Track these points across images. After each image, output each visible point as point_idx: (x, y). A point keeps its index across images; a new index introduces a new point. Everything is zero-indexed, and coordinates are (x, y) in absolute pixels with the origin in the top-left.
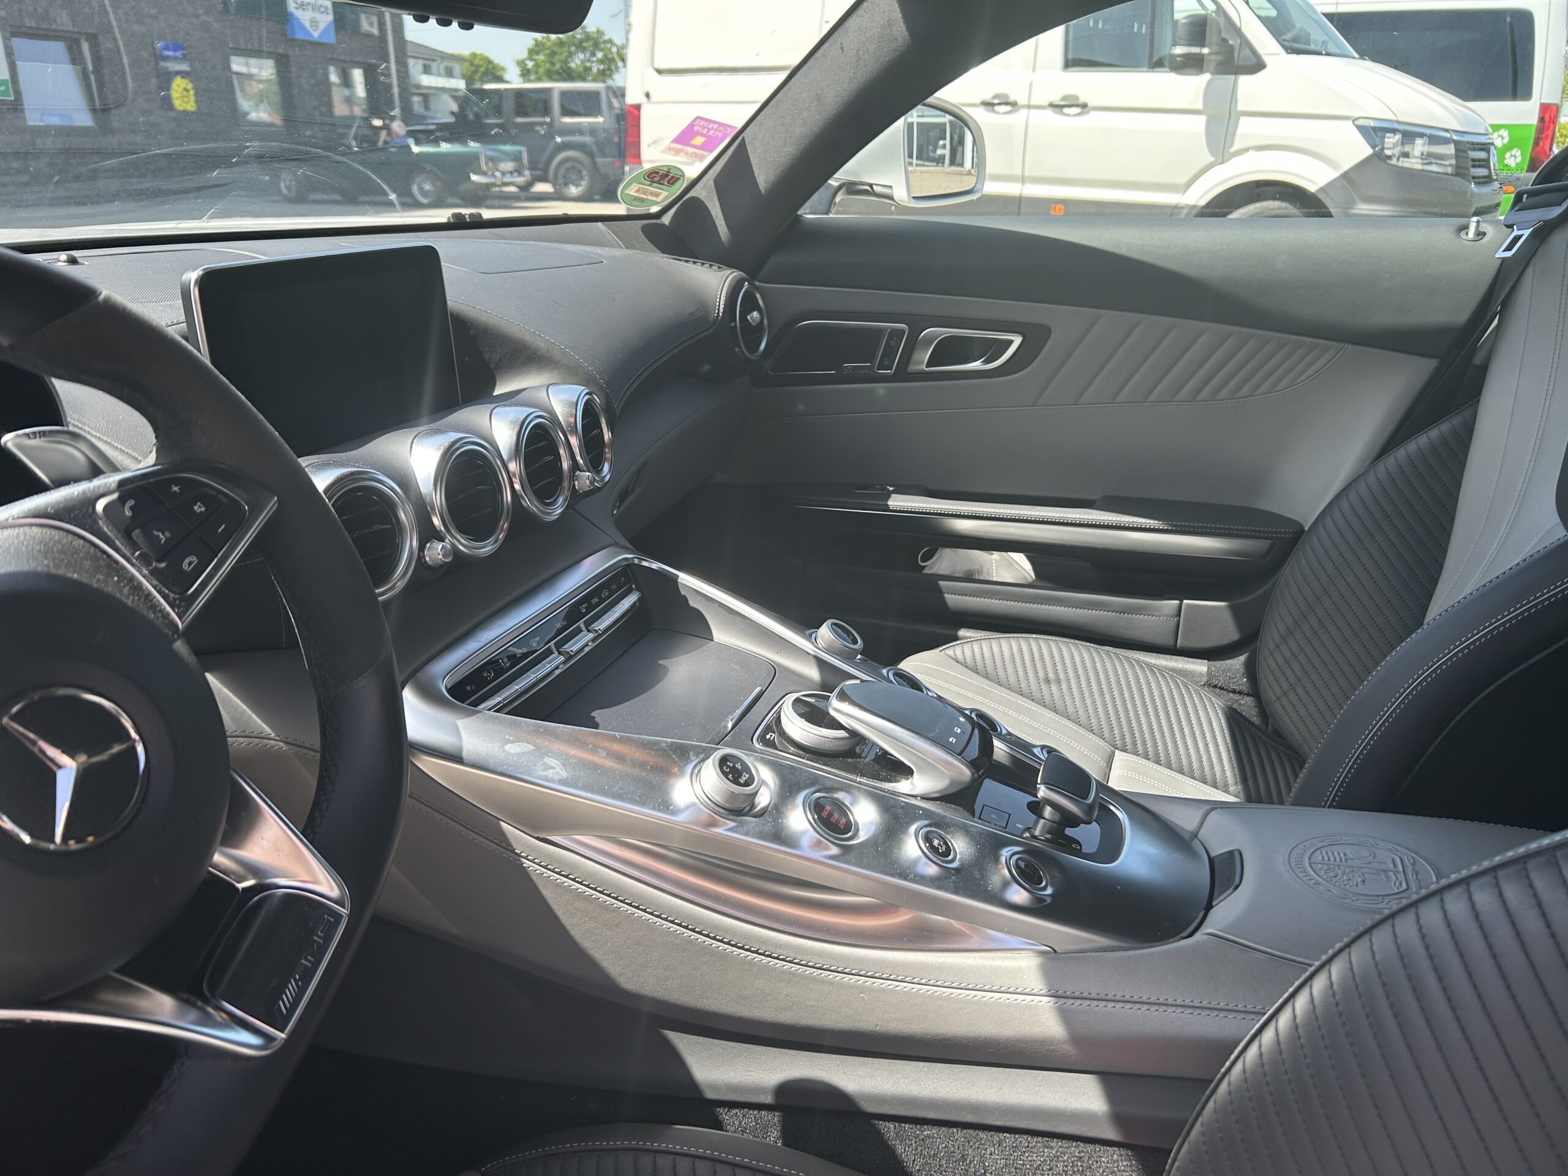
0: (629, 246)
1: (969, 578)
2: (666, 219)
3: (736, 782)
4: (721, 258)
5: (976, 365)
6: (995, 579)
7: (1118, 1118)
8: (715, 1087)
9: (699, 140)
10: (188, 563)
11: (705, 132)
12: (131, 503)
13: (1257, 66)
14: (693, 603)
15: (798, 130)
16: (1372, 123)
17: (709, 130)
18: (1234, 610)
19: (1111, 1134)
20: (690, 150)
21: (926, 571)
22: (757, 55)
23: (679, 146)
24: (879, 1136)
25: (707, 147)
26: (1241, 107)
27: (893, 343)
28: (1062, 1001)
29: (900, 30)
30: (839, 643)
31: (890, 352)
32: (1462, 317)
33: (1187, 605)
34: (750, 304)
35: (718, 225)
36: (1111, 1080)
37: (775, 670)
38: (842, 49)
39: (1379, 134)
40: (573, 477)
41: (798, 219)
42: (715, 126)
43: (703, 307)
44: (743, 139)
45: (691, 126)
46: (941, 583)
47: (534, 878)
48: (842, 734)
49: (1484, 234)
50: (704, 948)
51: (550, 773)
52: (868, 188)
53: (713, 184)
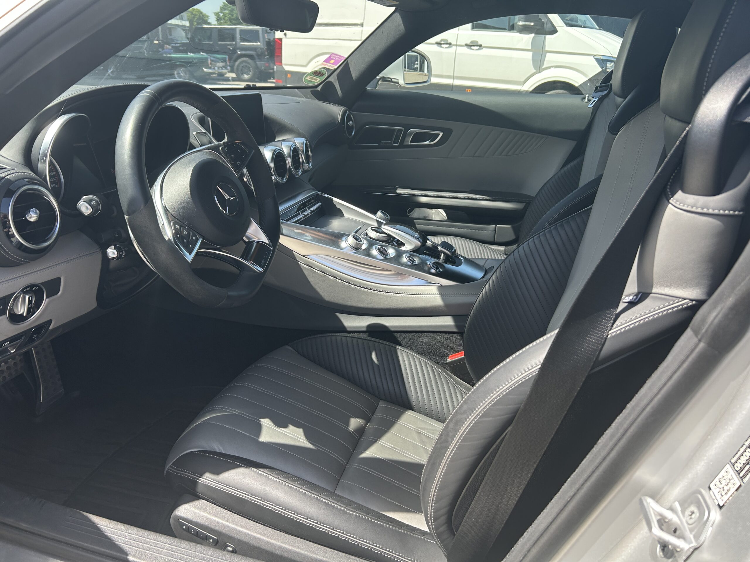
0: (307, 97)
1: (425, 219)
2: (319, 88)
3: (357, 240)
4: (338, 102)
5: (427, 142)
6: (433, 219)
7: (457, 326)
8: (350, 327)
9: (332, 61)
10: (238, 163)
11: (334, 59)
12: (226, 148)
13: (554, 31)
14: (338, 207)
15: (367, 59)
16: (602, 58)
17: (336, 58)
18: (513, 228)
19: (455, 330)
20: (329, 64)
21: (410, 217)
22: (354, 34)
23: (325, 63)
24: (395, 337)
25: (335, 64)
26: (547, 49)
27: (398, 134)
28: (443, 296)
29: (402, 28)
30: (383, 216)
31: (397, 137)
32: (583, 127)
33: (498, 227)
34: (349, 119)
35: (338, 91)
36: (455, 317)
37: (364, 224)
38: (382, 32)
39: (605, 63)
40: (303, 166)
41: (366, 90)
42: (338, 57)
43: (334, 118)
44: (348, 62)
45: (330, 56)
46: (415, 221)
47: (302, 268)
48: (385, 235)
49: (590, 100)
50: (348, 287)
51: (307, 238)
52: (390, 79)
53: (336, 76)
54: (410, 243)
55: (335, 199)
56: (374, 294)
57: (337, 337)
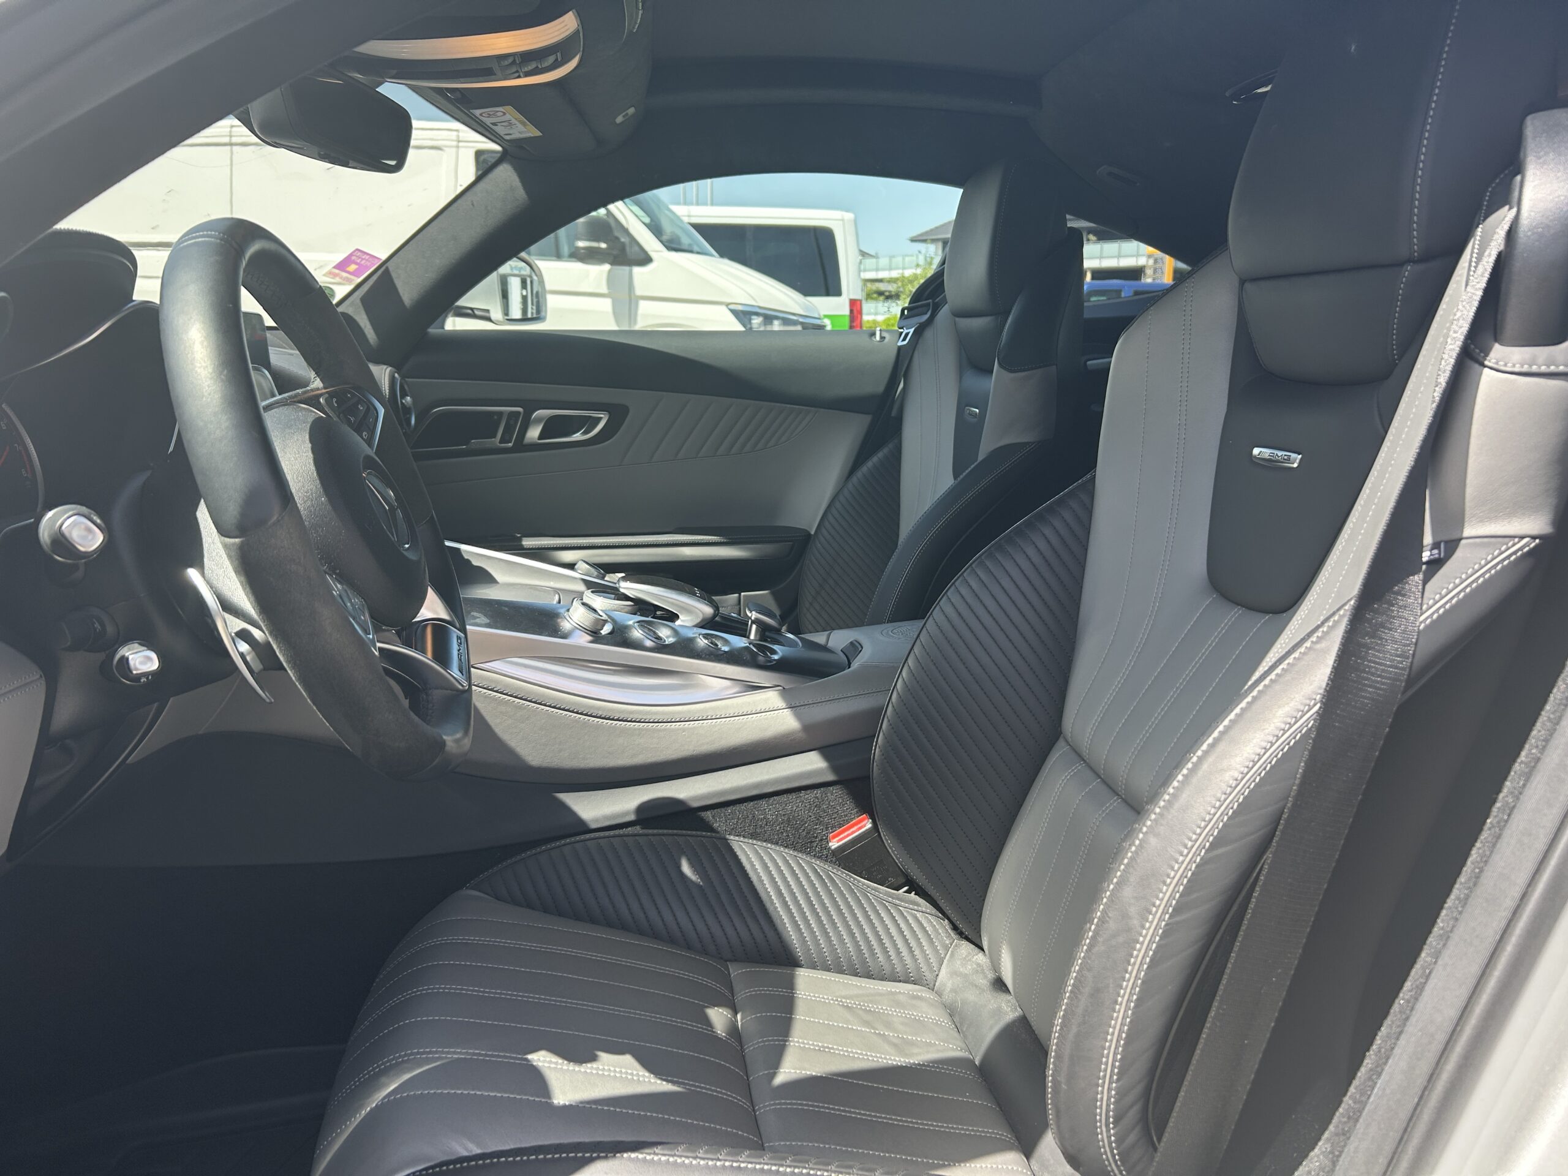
5: (578, 436)
8: (597, 820)
9: (352, 268)
10: (365, 434)
11: (358, 261)
14: (475, 563)
15: (438, 261)
16: (740, 308)
17: (363, 259)
18: (773, 594)
20: (344, 275)
22: (409, 206)
23: (337, 271)
24: (702, 820)
25: (356, 273)
26: (639, 292)
27: (512, 422)
28: (794, 709)
29: (521, 193)
30: (593, 570)
31: (509, 430)
32: (881, 389)
33: (744, 596)
35: (366, 333)
36: (825, 751)
38: (473, 205)
39: (748, 316)
41: (427, 333)
42: (367, 257)
44: (387, 269)
45: (351, 255)
47: (473, 696)
48: (629, 603)
49: (884, 338)
51: (478, 621)
52: (470, 311)
53: (358, 301)
54: (688, 610)
55: (464, 547)
56: (646, 730)
57: (589, 843)
